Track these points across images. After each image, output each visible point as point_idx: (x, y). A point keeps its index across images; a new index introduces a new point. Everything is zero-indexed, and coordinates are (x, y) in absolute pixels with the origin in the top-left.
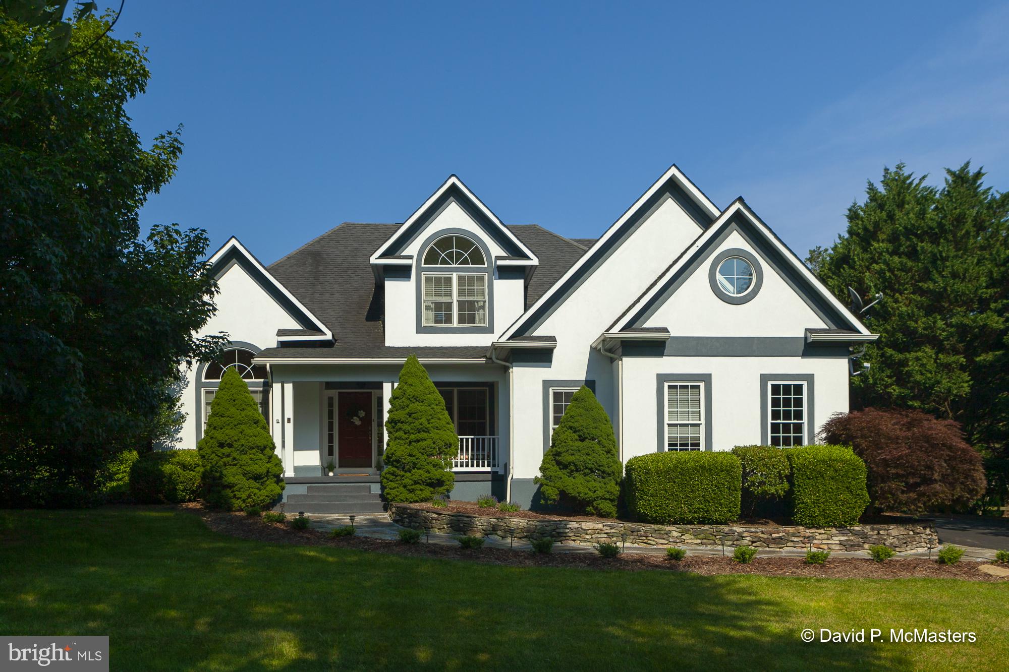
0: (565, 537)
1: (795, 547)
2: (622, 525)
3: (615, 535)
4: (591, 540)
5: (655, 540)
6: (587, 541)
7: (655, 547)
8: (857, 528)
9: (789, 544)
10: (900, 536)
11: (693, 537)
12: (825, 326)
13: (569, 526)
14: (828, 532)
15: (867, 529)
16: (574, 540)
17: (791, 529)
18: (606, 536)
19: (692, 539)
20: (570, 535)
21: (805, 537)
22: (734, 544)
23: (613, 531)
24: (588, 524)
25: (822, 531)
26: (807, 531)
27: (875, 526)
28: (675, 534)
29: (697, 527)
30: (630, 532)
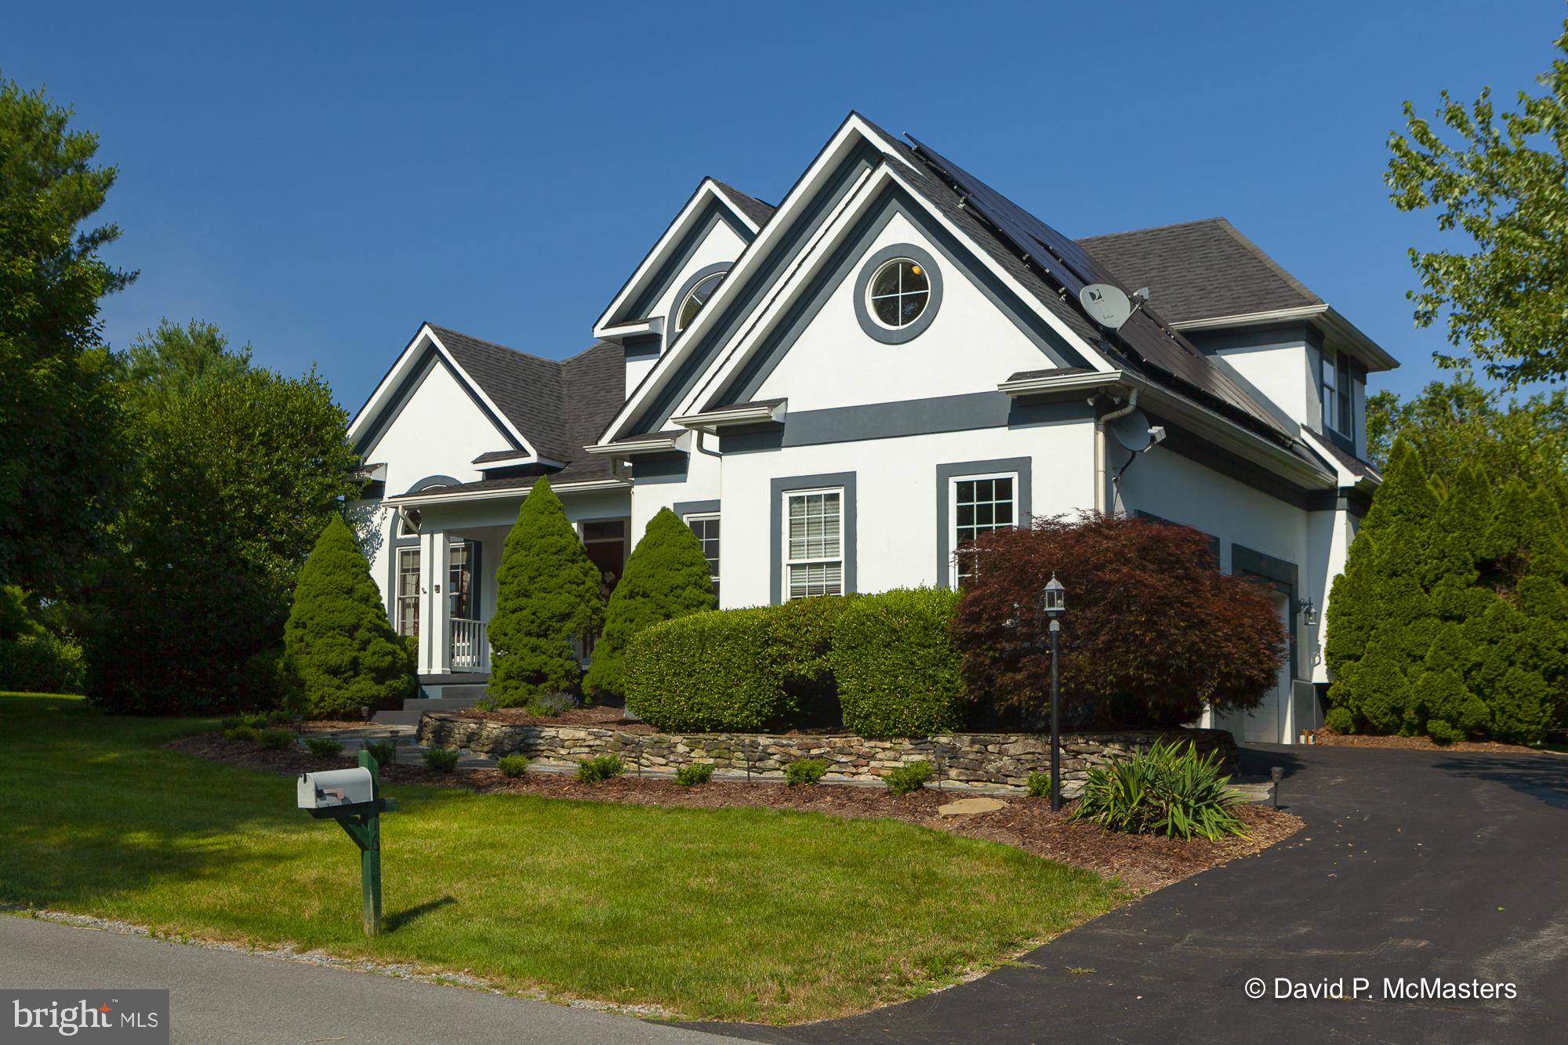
0: (536, 751)
1: (842, 773)
2: (610, 733)
3: (599, 749)
4: (567, 757)
5: (651, 757)
6: (562, 758)
7: (649, 769)
8: (943, 740)
9: (834, 767)
10: (1023, 757)
11: (704, 754)
12: (1051, 366)
13: (543, 734)
14: (897, 747)
15: (964, 742)
16: (548, 757)
17: (838, 741)
18: (587, 750)
19: (702, 757)
20: (542, 748)
21: (859, 756)
22: (756, 767)
23: (598, 742)
24: (567, 731)
25: (888, 745)
26: (866, 744)
27: (981, 736)
28: (681, 749)
29: (712, 736)
30: (621, 745)
